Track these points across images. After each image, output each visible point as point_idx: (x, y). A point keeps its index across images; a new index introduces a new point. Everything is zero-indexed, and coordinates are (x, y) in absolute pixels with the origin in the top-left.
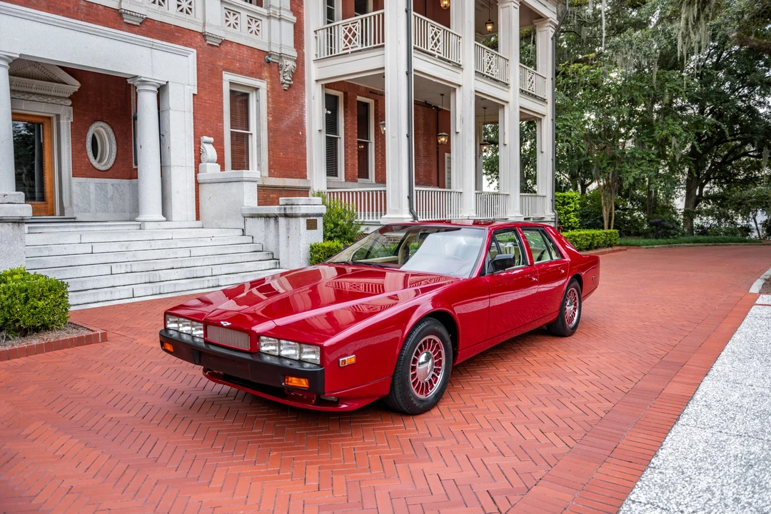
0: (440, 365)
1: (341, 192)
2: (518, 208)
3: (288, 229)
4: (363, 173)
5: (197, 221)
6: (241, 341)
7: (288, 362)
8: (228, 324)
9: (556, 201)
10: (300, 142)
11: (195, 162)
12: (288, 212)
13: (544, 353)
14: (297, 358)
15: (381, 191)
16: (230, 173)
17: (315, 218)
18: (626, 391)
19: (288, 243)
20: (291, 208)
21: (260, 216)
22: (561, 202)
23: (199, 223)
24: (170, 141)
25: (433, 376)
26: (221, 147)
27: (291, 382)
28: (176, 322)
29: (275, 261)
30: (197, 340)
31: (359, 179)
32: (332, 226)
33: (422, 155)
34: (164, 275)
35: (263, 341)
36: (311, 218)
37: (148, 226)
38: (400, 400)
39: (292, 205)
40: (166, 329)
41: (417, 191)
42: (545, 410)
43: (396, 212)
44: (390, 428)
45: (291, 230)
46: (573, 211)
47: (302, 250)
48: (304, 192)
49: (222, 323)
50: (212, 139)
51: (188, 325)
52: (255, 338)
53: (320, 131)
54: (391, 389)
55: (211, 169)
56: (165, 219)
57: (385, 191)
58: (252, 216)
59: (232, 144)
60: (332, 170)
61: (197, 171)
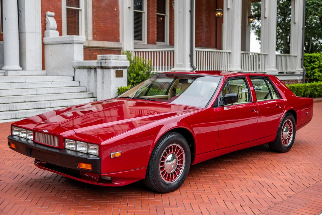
0: (182, 163)
1: (143, 52)
2: (274, 65)
3: (103, 77)
4: (161, 38)
5: (43, 71)
6: (54, 142)
7: (81, 154)
8: (47, 131)
9: (305, 59)
10: (115, 16)
11: (42, 30)
12: (103, 65)
13: (262, 162)
14: (86, 152)
15: (171, 51)
16: (65, 37)
17: (121, 69)
18: (308, 186)
19: (103, 87)
20: (105, 62)
21: (84, 68)
22: (309, 60)
23: (44, 72)
24: (25, 15)
25: (177, 170)
26: (60, 19)
27: (81, 166)
28: (18, 131)
29: (94, 99)
30: (30, 142)
31: (157, 43)
32: (135, 75)
33: (204, 25)
34: (19, 106)
35: (67, 142)
36: (119, 69)
37: (10, 73)
38: (152, 183)
39: (106, 60)
40: (12, 135)
41: (196, 51)
42: (248, 194)
43: (181, 66)
44: (146, 200)
45: (105, 78)
46: (318, 67)
47: (112, 91)
48: (118, 51)
49: (43, 130)
50: (53, 14)
51: (24, 133)
52: (62, 140)
53: (129, 8)
54: (146, 175)
55: (53, 35)
56: (21, 69)
57: (173, 51)
58: (80, 68)
59: (68, 17)
60: (138, 36)
61: (43, 36)
